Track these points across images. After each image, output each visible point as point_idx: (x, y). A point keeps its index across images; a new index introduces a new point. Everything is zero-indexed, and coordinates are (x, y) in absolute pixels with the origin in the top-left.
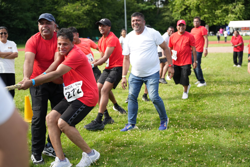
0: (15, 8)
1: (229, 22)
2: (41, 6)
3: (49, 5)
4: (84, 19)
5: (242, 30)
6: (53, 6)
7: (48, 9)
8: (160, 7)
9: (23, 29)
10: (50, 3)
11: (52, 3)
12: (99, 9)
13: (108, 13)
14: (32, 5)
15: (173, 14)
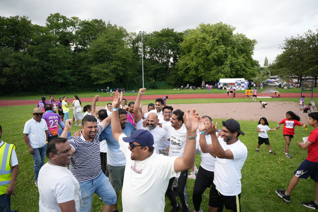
0: (56, 66)
1: (220, 79)
2: (79, 65)
3: (85, 65)
4: (110, 75)
5: (229, 85)
6: (88, 66)
7: (84, 68)
8: (170, 67)
9: (62, 82)
10: (86, 63)
11: (87, 63)
12: (122, 67)
13: (130, 71)
14: (73, 65)
15: (179, 73)
